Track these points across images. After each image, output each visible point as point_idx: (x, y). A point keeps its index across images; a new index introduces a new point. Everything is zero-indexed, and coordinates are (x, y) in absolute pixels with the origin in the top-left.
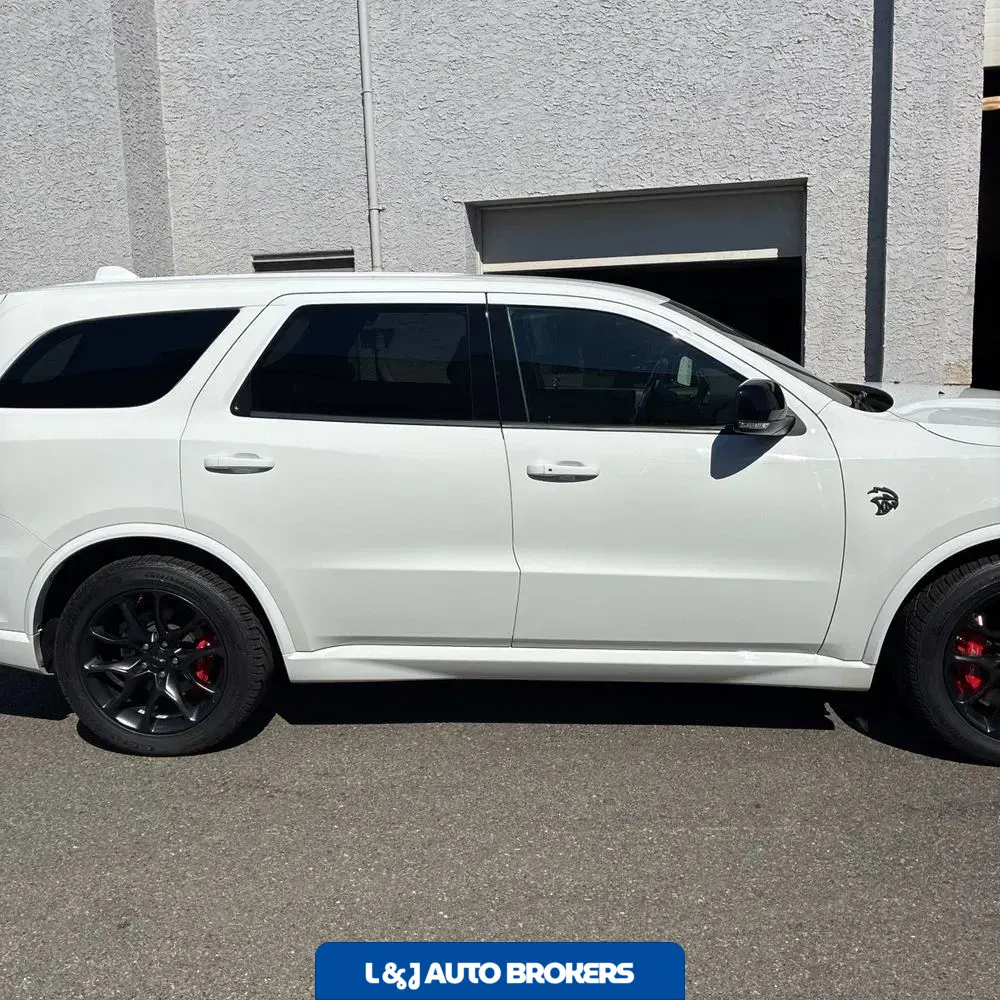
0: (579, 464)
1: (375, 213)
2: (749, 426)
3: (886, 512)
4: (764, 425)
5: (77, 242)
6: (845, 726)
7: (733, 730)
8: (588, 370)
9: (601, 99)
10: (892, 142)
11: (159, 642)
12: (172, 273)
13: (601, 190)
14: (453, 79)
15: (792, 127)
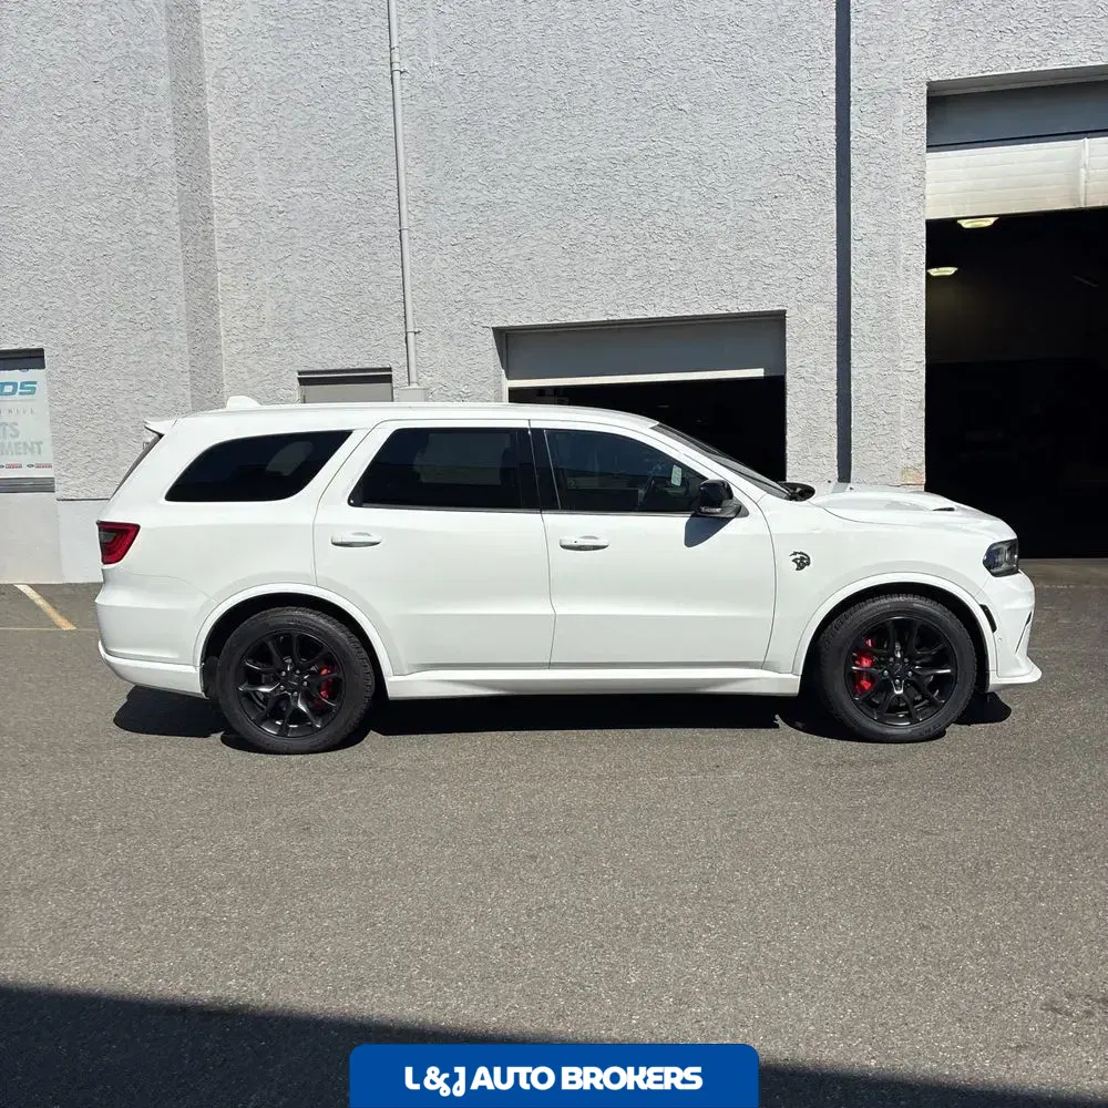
0: (596, 538)
1: (411, 335)
2: (708, 510)
3: (802, 568)
4: (718, 510)
5: (137, 359)
6: (787, 726)
7: (707, 730)
8: (601, 474)
9: (611, 241)
10: (853, 283)
11: (293, 671)
13: (611, 318)
14: (481, 219)
15: (772, 266)
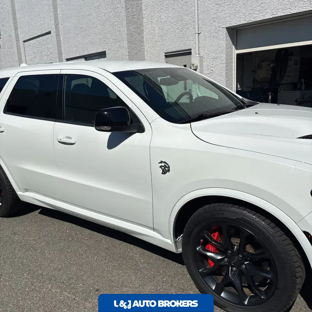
1: (197, 35)
3: (165, 173)
12: (144, 60)
13: (274, 16)
